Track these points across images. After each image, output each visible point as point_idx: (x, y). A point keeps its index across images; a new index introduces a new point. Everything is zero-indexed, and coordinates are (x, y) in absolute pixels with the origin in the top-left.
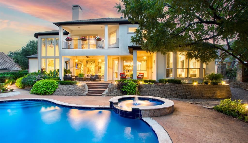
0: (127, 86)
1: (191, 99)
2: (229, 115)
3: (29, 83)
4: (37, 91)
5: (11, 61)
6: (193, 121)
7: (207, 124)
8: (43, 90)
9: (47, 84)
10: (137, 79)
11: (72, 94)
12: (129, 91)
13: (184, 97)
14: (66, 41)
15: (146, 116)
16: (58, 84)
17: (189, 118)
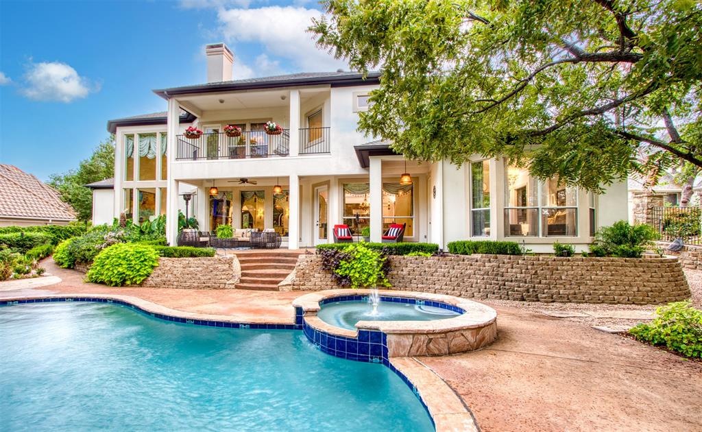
0: (353, 263)
1: (552, 304)
2: (689, 358)
3: (87, 252)
4: (102, 275)
5: (52, 197)
6: (561, 373)
7: (613, 386)
8: (118, 272)
9: (128, 255)
10: (382, 242)
11: (196, 285)
12: (357, 275)
13: (529, 296)
14: (184, 138)
15: (402, 353)
16: (157, 256)
17: (548, 363)
